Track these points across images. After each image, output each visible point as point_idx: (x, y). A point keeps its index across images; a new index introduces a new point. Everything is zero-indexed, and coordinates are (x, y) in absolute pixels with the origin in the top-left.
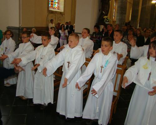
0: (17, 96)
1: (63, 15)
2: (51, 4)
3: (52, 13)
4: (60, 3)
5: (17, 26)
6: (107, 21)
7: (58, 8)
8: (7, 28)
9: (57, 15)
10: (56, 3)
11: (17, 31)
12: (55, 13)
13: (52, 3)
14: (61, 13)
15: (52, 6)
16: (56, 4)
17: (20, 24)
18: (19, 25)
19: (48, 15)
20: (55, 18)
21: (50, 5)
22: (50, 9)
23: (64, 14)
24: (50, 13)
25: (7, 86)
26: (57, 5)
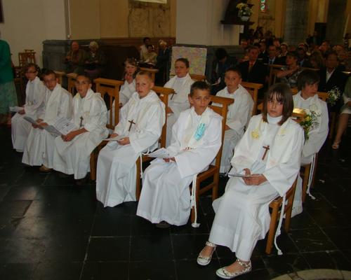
1: (167, 11)
3: (140, 7)
5: (63, 37)
6: (244, 13)
8: (43, 43)
9: (151, 10)
11: (62, 49)
12: (147, 6)
14: (161, 6)
17: (67, 32)
18: (67, 36)
19: (130, 13)
23: (169, 8)
24: (136, 7)
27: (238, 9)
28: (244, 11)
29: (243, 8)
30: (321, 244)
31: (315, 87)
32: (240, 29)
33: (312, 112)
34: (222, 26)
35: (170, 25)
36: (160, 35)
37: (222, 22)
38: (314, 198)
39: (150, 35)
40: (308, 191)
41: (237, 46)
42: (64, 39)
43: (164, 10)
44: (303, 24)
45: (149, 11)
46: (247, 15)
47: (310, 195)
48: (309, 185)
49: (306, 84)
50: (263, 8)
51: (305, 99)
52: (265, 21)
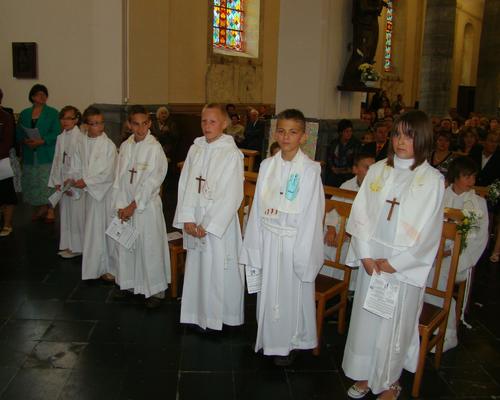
0: (84, 278)
1: (258, 69)
2: (221, 36)
3: (222, 63)
4: (248, 31)
5: (118, 101)
6: (370, 77)
7: (243, 45)
9: (236, 67)
10: (236, 33)
11: (117, 117)
12: (232, 62)
13: (223, 32)
14: (250, 61)
15: (223, 41)
16: (235, 36)
17: (125, 95)
18: (123, 100)
19: (209, 69)
20: (233, 79)
21: (216, 40)
22: (216, 51)
23: (261, 65)
24: (217, 63)
25: (64, 256)
26: (238, 37)
27: (361, 72)
28: (370, 74)
29: (368, 70)
30: (484, 387)
31: (472, 179)
32: (362, 97)
33: (472, 214)
34: (340, 92)
35: (261, 88)
36: (249, 101)
37: (339, 88)
38: (470, 327)
39: (234, 101)
40: (462, 318)
41: (357, 120)
42: (120, 103)
43: (254, 68)
44: (445, 89)
45: (234, 68)
46: (372, 80)
47: (465, 323)
48: (463, 309)
49: (461, 175)
50: (387, 65)
51: (458, 194)
52: (389, 84)
